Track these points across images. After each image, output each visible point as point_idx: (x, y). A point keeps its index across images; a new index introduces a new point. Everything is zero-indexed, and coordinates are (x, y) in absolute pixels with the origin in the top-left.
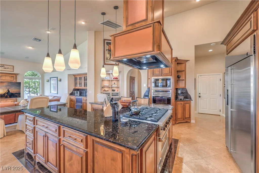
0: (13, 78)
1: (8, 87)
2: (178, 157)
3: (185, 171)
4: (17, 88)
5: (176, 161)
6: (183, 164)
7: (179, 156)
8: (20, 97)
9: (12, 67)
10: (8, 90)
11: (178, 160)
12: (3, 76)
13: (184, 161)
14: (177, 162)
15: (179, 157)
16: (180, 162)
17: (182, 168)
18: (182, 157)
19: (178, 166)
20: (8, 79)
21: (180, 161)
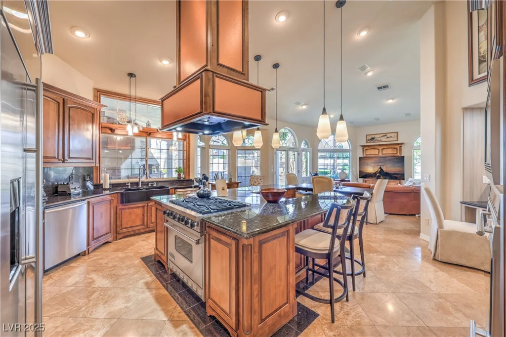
0: (396, 150)
1: (379, 164)
2: (184, 322)
3: (156, 310)
4: (397, 165)
5: (179, 313)
6: (165, 319)
7: (185, 327)
8: (404, 179)
9: (395, 134)
10: (380, 168)
11: (179, 317)
12: (385, 148)
13: (169, 326)
14: (177, 312)
15: (182, 324)
16: (174, 316)
17: (163, 310)
18: (178, 329)
19: (171, 308)
20: (389, 152)
21: (175, 319)
